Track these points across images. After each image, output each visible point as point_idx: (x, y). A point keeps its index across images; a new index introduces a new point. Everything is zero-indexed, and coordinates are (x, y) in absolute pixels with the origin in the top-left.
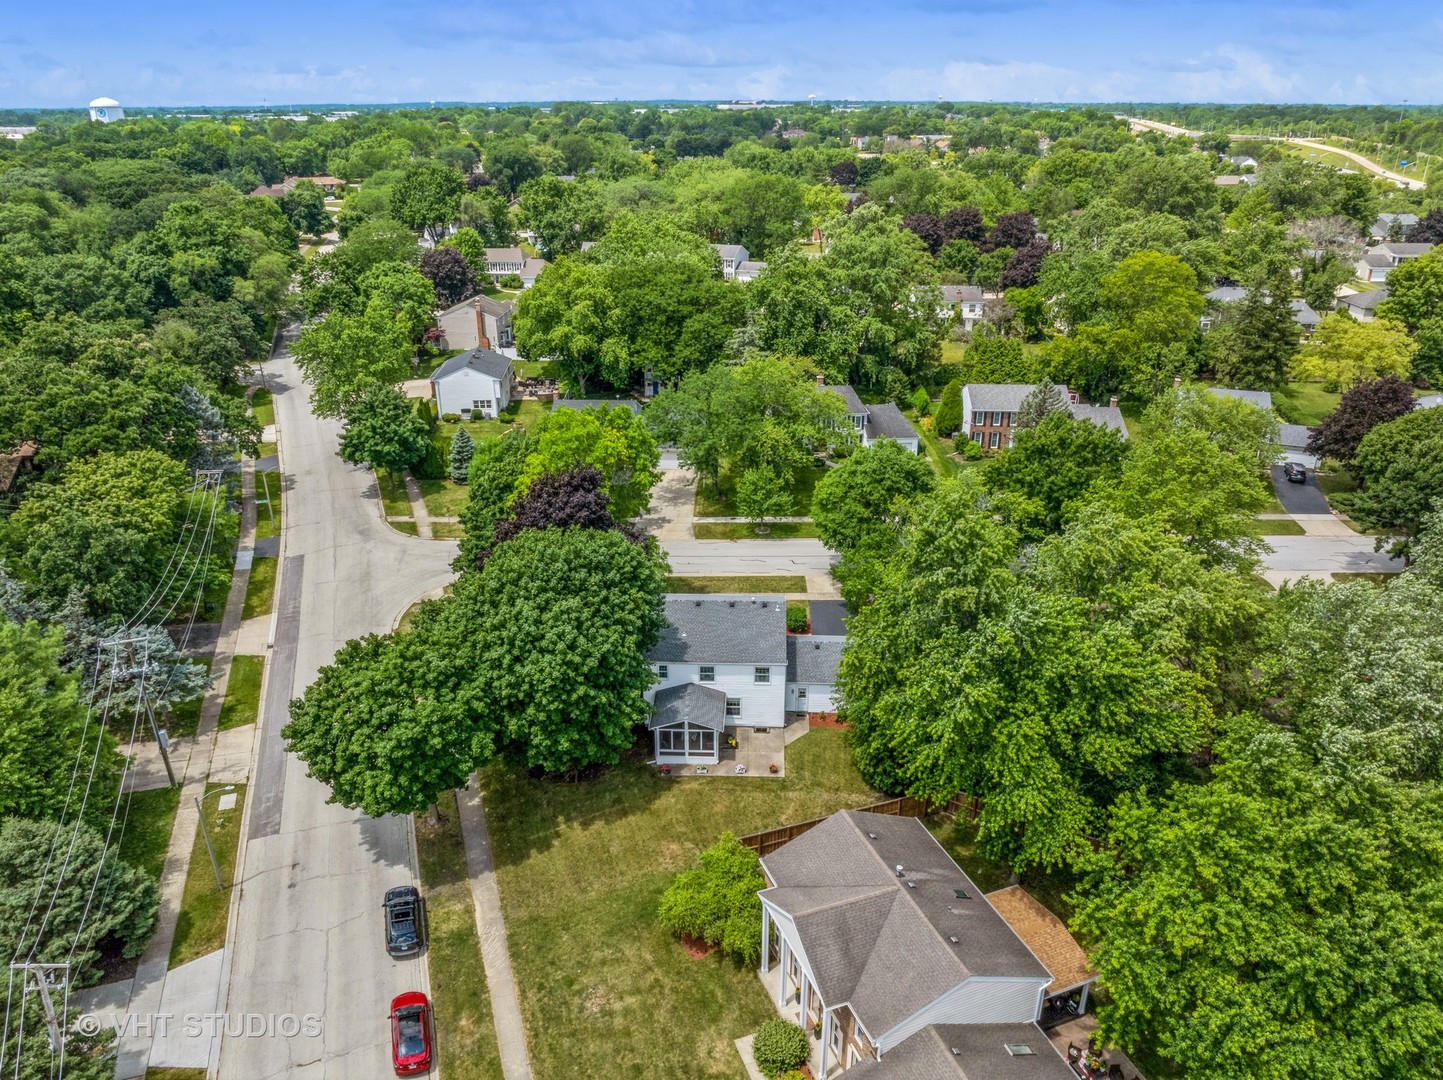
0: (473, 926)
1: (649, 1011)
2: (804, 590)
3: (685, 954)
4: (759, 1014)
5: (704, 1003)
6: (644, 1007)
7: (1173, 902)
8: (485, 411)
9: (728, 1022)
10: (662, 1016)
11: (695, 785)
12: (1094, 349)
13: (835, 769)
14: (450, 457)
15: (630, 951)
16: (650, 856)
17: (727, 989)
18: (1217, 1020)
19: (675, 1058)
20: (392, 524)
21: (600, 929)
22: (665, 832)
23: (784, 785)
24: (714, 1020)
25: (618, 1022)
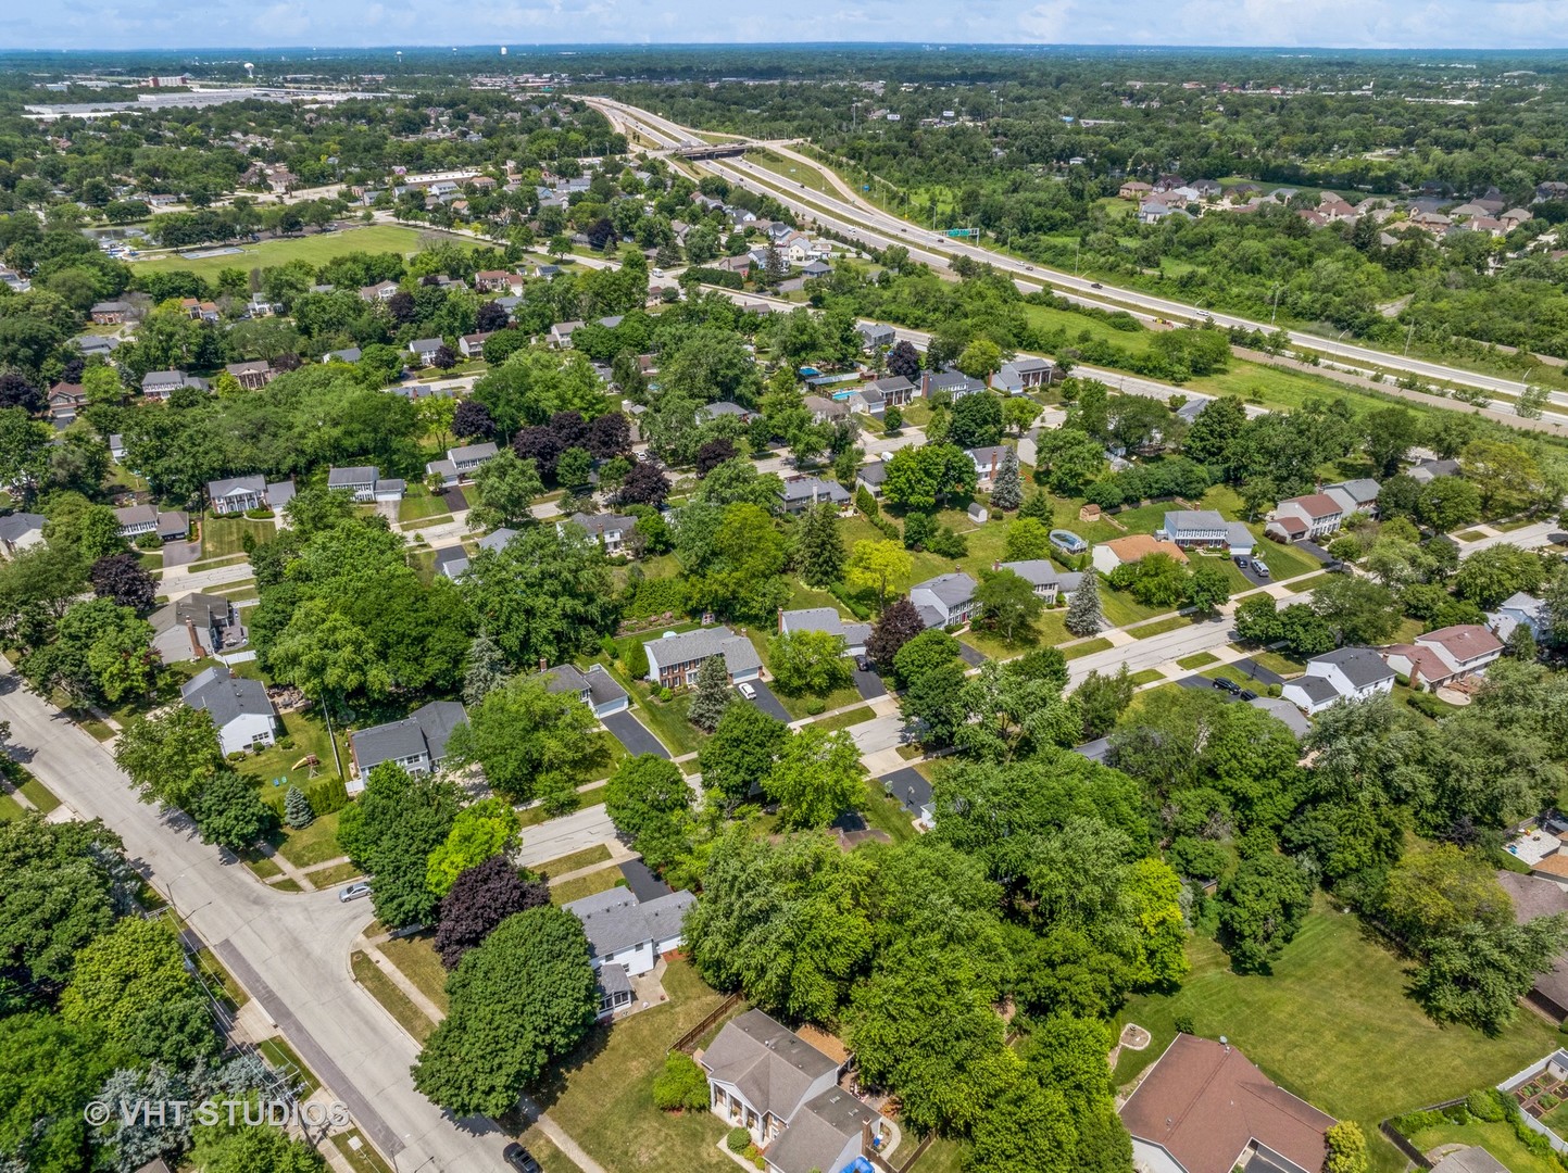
0: (557, 1148)
1: (671, 1149)
2: (610, 857)
3: (673, 1116)
4: (721, 1129)
5: (694, 1135)
6: (668, 1148)
7: (883, 1027)
8: (264, 741)
9: (709, 1138)
10: (679, 1149)
11: (626, 1024)
12: (721, 591)
13: (692, 985)
14: (288, 810)
15: (645, 1126)
16: (626, 1073)
17: (700, 1123)
18: (907, 1066)
19: (695, 1164)
20: (273, 885)
21: (624, 1121)
22: (625, 1057)
23: (671, 1005)
24: (703, 1140)
25: (660, 1160)
